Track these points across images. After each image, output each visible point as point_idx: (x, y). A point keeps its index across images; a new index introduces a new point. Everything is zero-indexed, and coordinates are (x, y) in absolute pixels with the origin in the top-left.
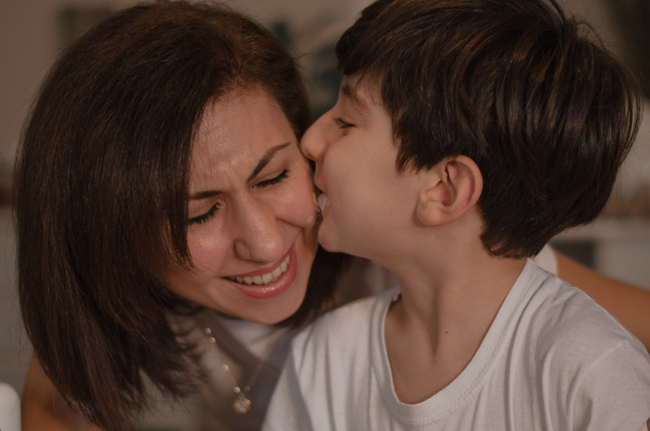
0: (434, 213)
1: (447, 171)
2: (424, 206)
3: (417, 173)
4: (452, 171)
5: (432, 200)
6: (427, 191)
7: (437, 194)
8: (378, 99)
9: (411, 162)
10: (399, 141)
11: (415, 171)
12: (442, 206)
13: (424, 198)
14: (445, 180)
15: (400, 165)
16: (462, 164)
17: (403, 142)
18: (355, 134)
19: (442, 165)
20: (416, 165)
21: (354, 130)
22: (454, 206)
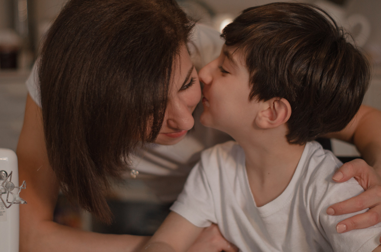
0: (264, 122)
1: (274, 103)
2: (260, 119)
3: (259, 102)
4: (276, 105)
5: (265, 116)
6: (262, 111)
7: (267, 114)
8: (244, 63)
9: (256, 97)
10: (252, 86)
11: (257, 101)
12: (269, 120)
13: (260, 115)
14: (272, 107)
15: (251, 97)
16: (283, 103)
17: (254, 87)
18: (229, 77)
19: (272, 101)
20: (258, 99)
21: (229, 75)
22: (275, 121)
